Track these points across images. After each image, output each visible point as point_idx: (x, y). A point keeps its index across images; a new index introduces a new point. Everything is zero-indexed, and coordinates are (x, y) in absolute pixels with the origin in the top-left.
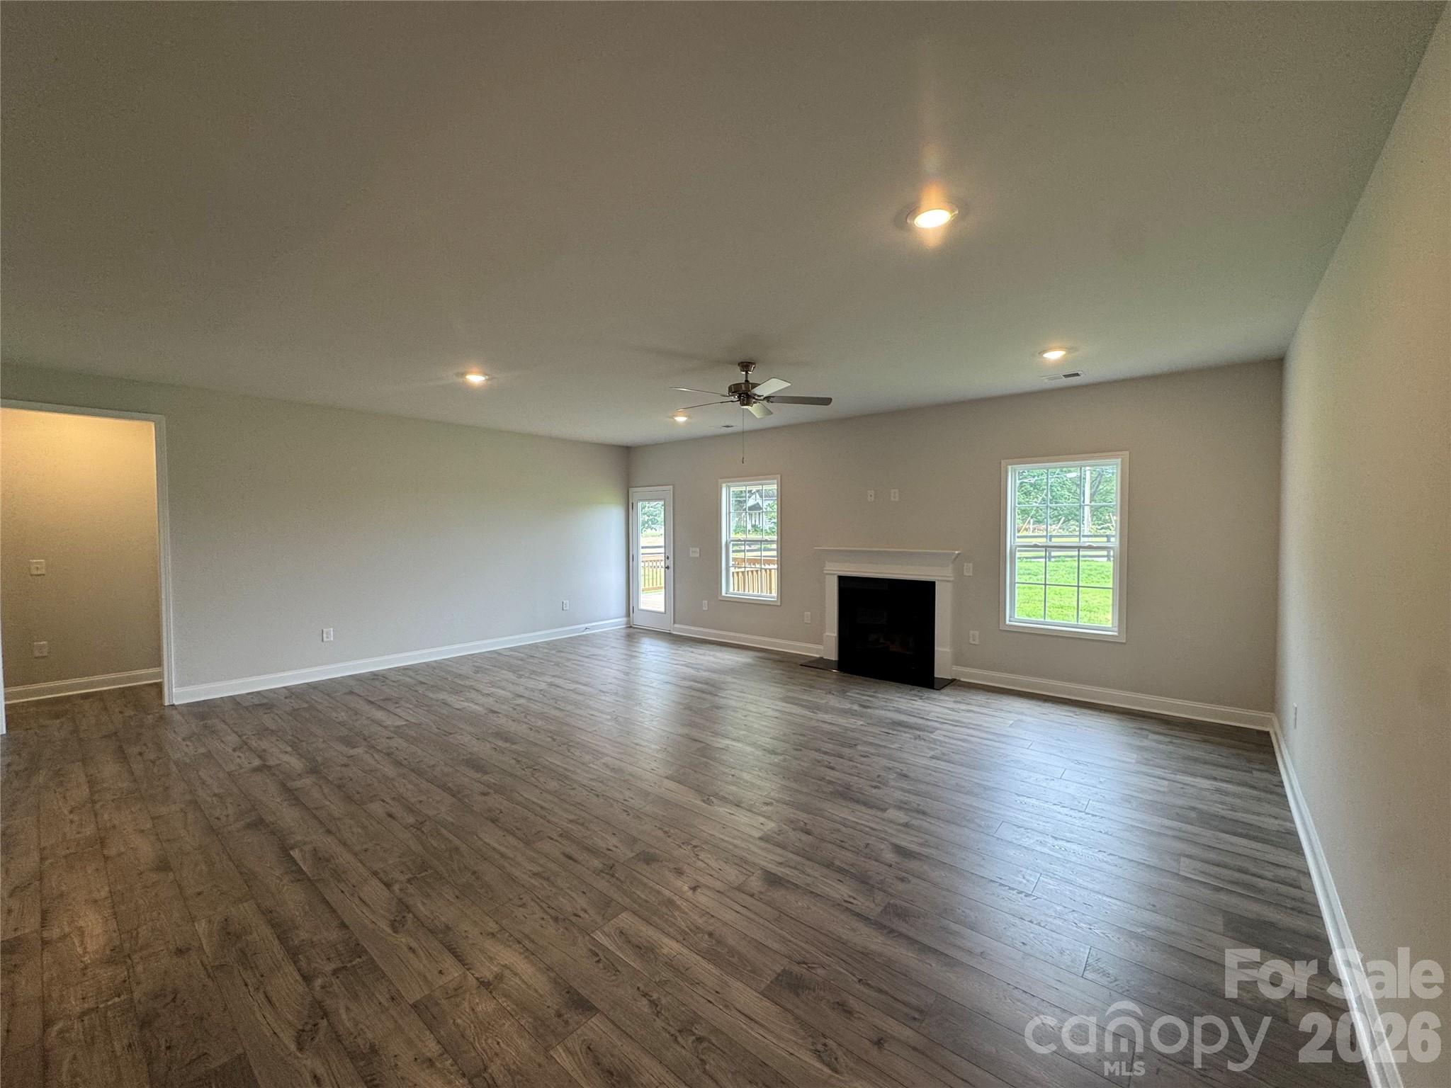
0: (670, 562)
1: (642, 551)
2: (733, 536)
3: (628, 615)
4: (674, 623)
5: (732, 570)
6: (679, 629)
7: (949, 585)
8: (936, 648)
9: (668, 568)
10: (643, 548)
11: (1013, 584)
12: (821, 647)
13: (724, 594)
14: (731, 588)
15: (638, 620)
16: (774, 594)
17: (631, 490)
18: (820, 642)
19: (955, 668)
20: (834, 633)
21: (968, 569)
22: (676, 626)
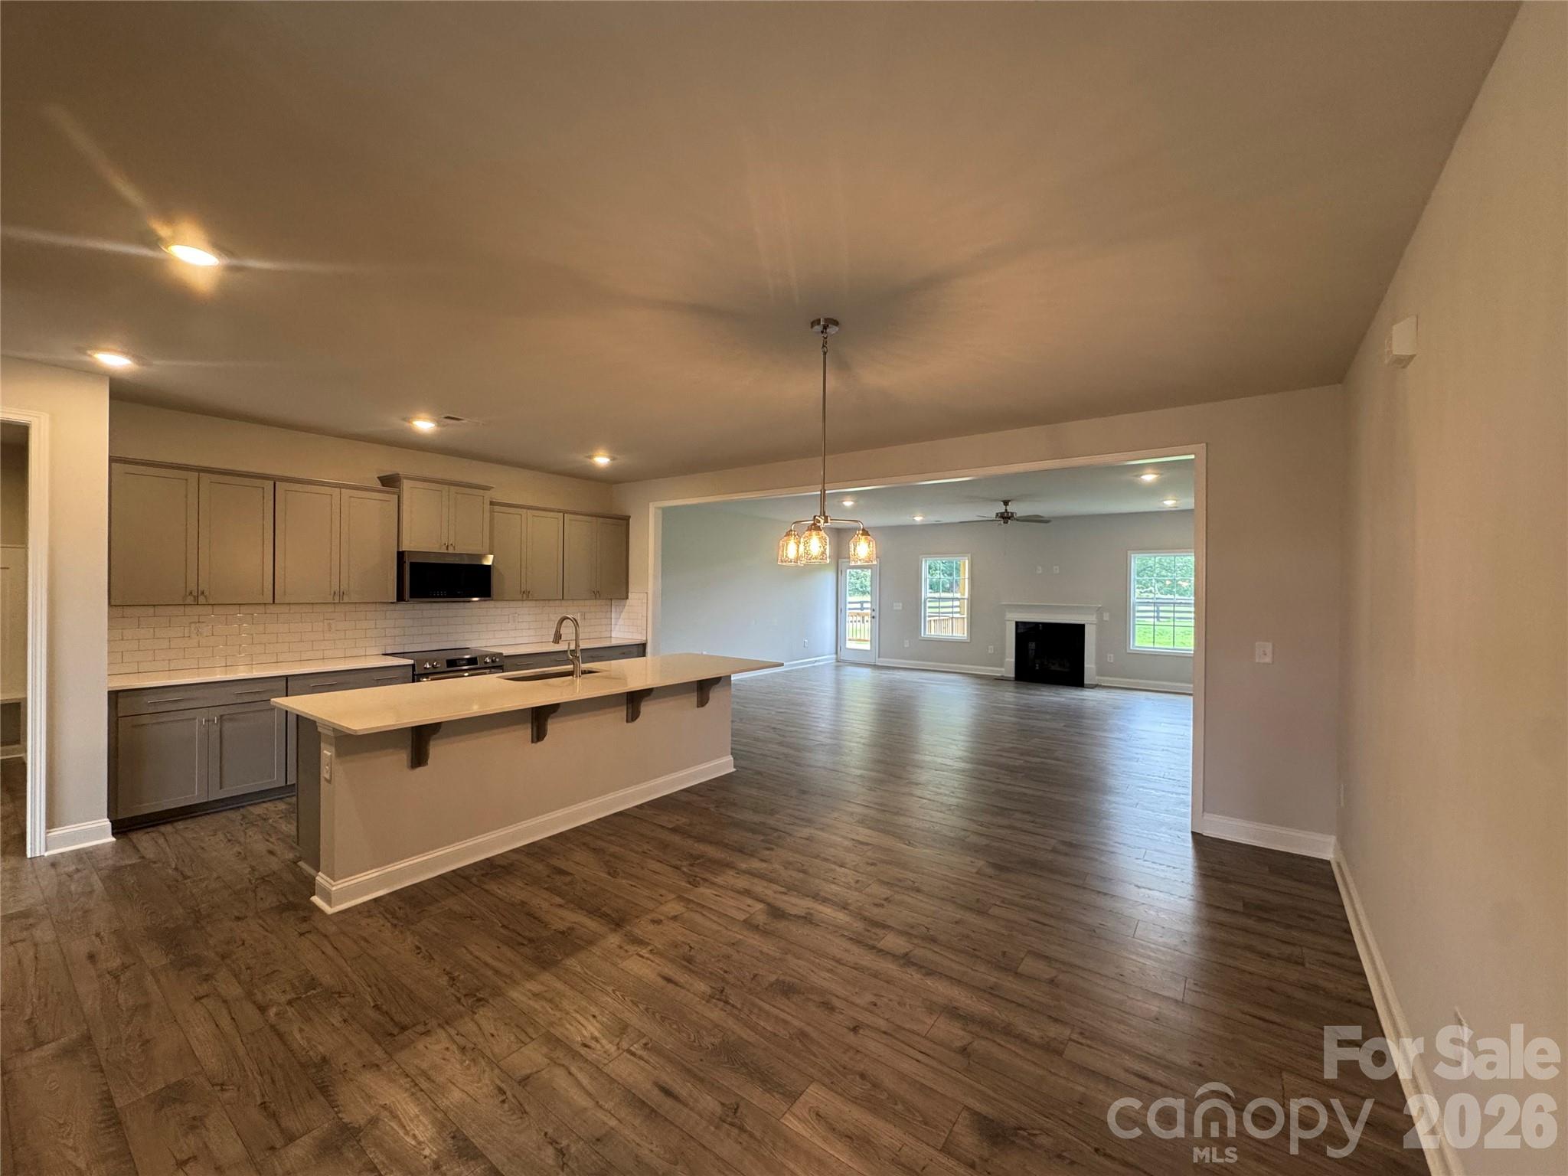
0: (876, 614)
1: (849, 606)
2: (929, 595)
3: (837, 653)
4: (879, 657)
5: (928, 619)
6: (881, 662)
7: (1094, 626)
8: (1086, 666)
9: (873, 617)
10: (850, 603)
11: (1134, 625)
12: (1003, 669)
13: (922, 635)
14: (932, 630)
15: (843, 656)
16: (966, 635)
17: (840, 561)
18: (1002, 666)
19: (1097, 677)
20: (1012, 658)
21: (1106, 617)
22: (880, 659)
